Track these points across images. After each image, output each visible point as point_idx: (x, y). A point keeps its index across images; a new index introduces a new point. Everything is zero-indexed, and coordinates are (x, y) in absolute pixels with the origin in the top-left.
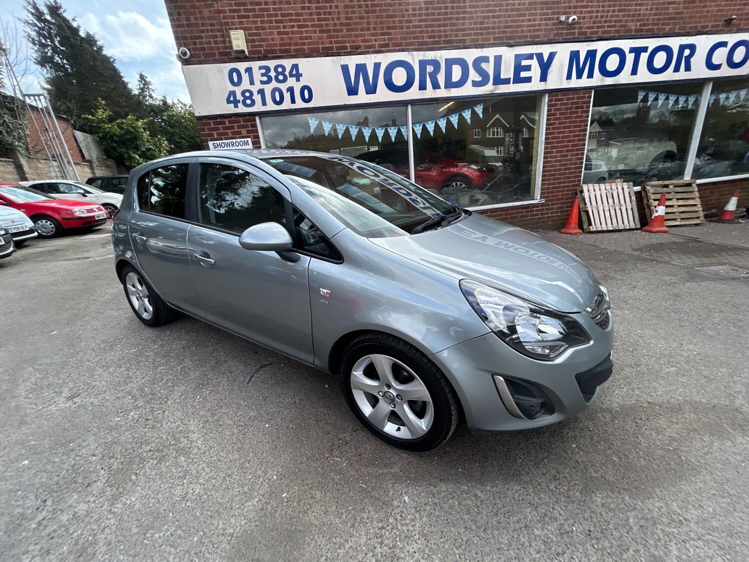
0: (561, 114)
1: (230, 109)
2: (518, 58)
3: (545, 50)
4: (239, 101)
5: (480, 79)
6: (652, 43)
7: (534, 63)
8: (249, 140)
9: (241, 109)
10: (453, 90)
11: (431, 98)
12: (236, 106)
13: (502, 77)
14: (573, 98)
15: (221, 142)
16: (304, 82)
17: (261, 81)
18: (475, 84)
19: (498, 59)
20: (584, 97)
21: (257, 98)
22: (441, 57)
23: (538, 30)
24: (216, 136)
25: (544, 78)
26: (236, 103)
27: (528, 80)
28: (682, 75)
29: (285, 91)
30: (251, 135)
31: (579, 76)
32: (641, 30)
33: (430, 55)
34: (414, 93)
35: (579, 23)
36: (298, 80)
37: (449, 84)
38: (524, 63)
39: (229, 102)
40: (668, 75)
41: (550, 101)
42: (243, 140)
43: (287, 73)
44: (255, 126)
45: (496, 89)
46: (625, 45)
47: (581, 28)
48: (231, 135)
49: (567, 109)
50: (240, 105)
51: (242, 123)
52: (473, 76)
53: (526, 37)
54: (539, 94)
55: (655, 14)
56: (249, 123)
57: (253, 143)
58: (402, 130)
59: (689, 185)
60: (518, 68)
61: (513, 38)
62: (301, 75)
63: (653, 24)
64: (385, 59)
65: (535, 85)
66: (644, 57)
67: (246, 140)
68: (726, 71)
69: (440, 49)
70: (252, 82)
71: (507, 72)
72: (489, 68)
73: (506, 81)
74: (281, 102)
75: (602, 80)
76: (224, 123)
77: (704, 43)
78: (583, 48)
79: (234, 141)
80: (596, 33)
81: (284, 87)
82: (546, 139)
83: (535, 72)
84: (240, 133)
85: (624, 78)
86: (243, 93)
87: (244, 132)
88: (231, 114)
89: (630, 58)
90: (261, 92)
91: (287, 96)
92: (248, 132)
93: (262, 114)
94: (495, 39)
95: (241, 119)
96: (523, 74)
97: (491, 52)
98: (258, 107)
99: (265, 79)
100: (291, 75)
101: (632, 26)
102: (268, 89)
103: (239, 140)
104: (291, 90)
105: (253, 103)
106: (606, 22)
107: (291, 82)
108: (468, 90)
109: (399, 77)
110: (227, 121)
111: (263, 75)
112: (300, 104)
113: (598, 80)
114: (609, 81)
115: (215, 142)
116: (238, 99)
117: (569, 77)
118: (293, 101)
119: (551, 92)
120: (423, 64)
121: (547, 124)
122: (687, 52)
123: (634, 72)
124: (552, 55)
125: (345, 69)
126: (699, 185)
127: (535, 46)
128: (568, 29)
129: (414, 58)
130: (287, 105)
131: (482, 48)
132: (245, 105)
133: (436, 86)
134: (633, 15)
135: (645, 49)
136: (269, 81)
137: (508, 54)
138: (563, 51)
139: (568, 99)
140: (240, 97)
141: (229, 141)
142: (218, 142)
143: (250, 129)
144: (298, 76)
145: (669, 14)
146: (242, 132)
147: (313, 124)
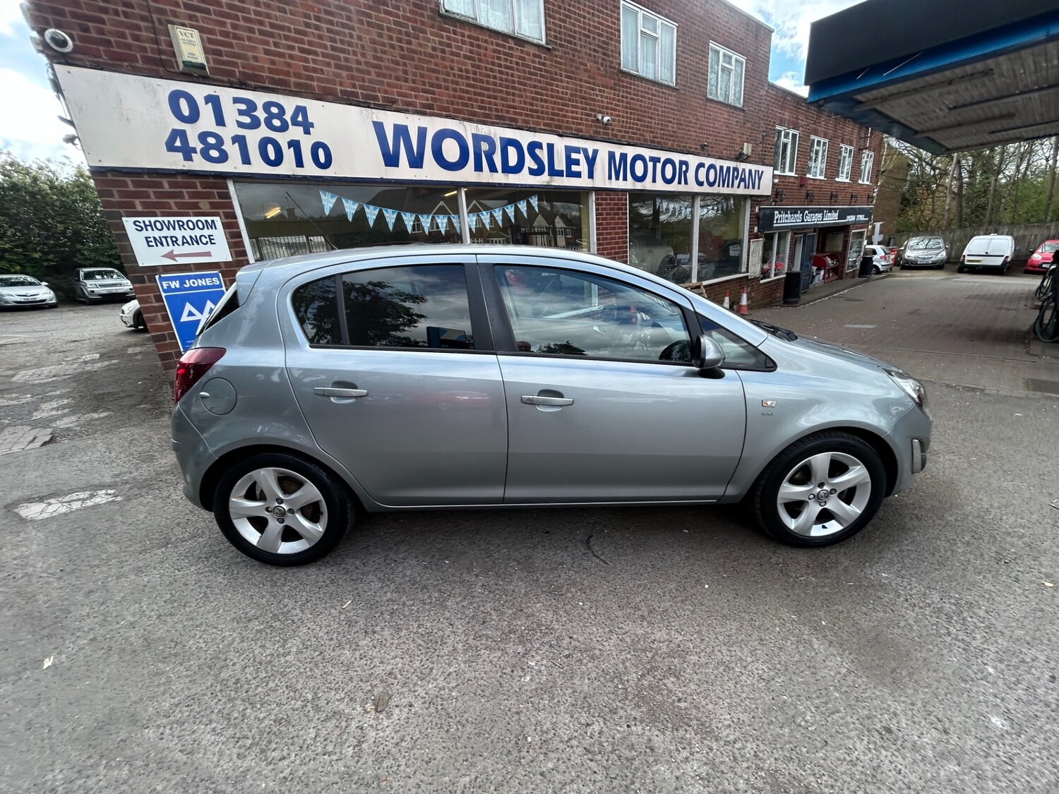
0: (607, 214)
1: (176, 162)
2: (569, 150)
3: (590, 146)
4: (194, 150)
5: (535, 167)
6: (663, 155)
7: (581, 157)
8: (217, 219)
9: (198, 164)
10: (511, 176)
11: (488, 183)
12: (188, 158)
13: (556, 168)
14: (614, 199)
15: (153, 219)
16: (316, 136)
17: (238, 122)
18: (532, 172)
19: (551, 147)
20: (621, 199)
21: (233, 150)
22: (495, 135)
23: (580, 124)
24: (139, 208)
25: (591, 176)
26: (188, 153)
27: (578, 175)
28: (682, 188)
29: (284, 146)
30: (221, 211)
31: (617, 178)
32: (653, 142)
33: (484, 130)
34: (468, 174)
35: (611, 125)
36: (307, 132)
37: (507, 169)
38: (574, 156)
39: (171, 147)
40: (674, 187)
41: (597, 199)
42: (203, 219)
43: (288, 117)
44: (228, 196)
45: (551, 181)
46: (647, 153)
47: (613, 130)
48: (175, 209)
49: (611, 209)
50: (197, 157)
51: (200, 189)
52: (529, 163)
53: (571, 129)
54: (587, 191)
55: (661, 129)
56: (215, 191)
57: (225, 226)
58: (454, 220)
59: (698, 287)
60: (570, 162)
61: (560, 127)
62: (312, 125)
63: (660, 138)
64: (434, 125)
65: (583, 182)
66: (659, 166)
67: (209, 219)
68: (706, 189)
69: (493, 124)
70: (220, 121)
71: (560, 164)
72: (543, 154)
73: (560, 174)
74: (278, 161)
75: (634, 185)
76: (160, 185)
77: (693, 160)
78: (618, 150)
79: (185, 219)
80: (624, 137)
81: (283, 139)
82: (598, 239)
83: (583, 167)
84: (196, 206)
85: (648, 185)
86: (203, 137)
87: (204, 204)
88: (177, 170)
89: (650, 165)
90: (240, 141)
91: (289, 154)
92: (213, 205)
93: (239, 178)
94: (545, 125)
95: (197, 182)
96: (574, 168)
97: (545, 139)
98: (234, 164)
99: (247, 120)
100: (295, 123)
101: (648, 136)
102: (253, 138)
103: (194, 219)
104: (295, 145)
105: (224, 157)
106: (630, 128)
107: (295, 133)
108: (524, 178)
109: (451, 151)
110: (165, 182)
111: (241, 112)
112: (310, 169)
113: (630, 184)
114: (639, 186)
115: (140, 219)
116: (191, 145)
117: (610, 178)
118: (300, 163)
119: (599, 191)
120: (477, 138)
121: (597, 224)
122: (684, 168)
123: (654, 181)
124: (595, 152)
125: (379, 127)
126: (705, 287)
127: (581, 140)
128: (604, 129)
129: (468, 130)
130: (288, 167)
131: (535, 132)
132: (205, 155)
133: (493, 169)
134: (647, 126)
135: (658, 160)
136: (255, 124)
137: (560, 144)
138: (604, 149)
139: (611, 199)
140: (194, 142)
141: (171, 219)
142: (147, 219)
143: (217, 200)
144: (307, 127)
145: (669, 131)
146: (200, 205)
147: (328, 202)
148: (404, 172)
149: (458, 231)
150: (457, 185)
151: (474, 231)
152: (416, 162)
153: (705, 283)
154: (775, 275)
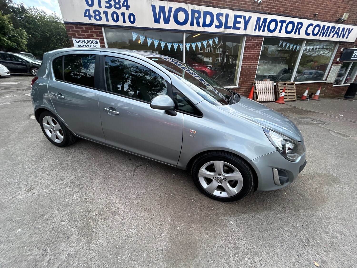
0: (250, 47)
1: (86, 20)
2: (236, 17)
3: (247, 15)
4: (92, 16)
5: (218, 24)
6: (288, 19)
7: (242, 20)
8: (98, 40)
9: (93, 21)
10: (206, 28)
11: (196, 31)
12: (90, 19)
13: (228, 25)
14: (255, 40)
15: (80, 39)
16: (131, 11)
17: (105, 6)
18: (216, 27)
19: (227, 15)
20: (260, 41)
21: (103, 16)
22: (202, 10)
23: (245, 4)
24: (77, 36)
25: (245, 29)
26: (90, 17)
27: (239, 28)
28: (297, 36)
29: (120, 15)
30: (99, 38)
31: (259, 30)
32: (285, 13)
33: (197, 8)
34: (187, 27)
35: (262, 4)
36: (127, 9)
37: (205, 25)
38: (238, 19)
39: (85, 15)
40: (292, 35)
41: (246, 40)
42: (94, 40)
43: (121, 4)
44: (101, 33)
45: (225, 31)
46: (279, 18)
47: (262, 7)
48: (86, 37)
49: (253, 45)
50: (93, 19)
51: (94, 30)
52: (216, 22)
53: (240, 6)
54: (242, 36)
55: (291, 6)
56: (98, 31)
57: (101, 43)
58: (180, 46)
59: (293, 84)
60: (236, 22)
61: (234, 6)
62: (129, 7)
63: (289, 11)
64: (175, 6)
65: (241, 32)
66: (285, 25)
67: (96, 40)
68: (311, 37)
69: (202, 5)
70: (100, 6)
71: (231, 23)
72: (223, 19)
73: (230, 28)
74: (117, 21)
75: (268, 34)
76: (82, 28)
77: (306, 22)
78: (263, 17)
79: (89, 40)
80: (268, 10)
81: (119, 12)
82: (243, 58)
83: (242, 25)
84: (92, 36)
85: (276, 34)
86: (95, 11)
87: (95, 35)
88: (87, 23)
89: (279, 24)
90: (106, 13)
91: (121, 18)
92: (97, 36)
93: (105, 26)
94: (227, 5)
95: (93, 27)
96: (237, 25)
97: (225, 11)
98: (103, 22)
99: (108, 5)
100: (124, 6)
101: (282, 10)
102: (110, 11)
103: (92, 40)
104: (123, 14)
105: (100, 19)
106: (272, 5)
107: (123, 9)
108: (212, 29)
109: (181, 17)
110: (84, 27)
111: (107, 2)
112: (128, 24)
113: (266, 33)
114: (270, 34)
115: (77, 39)
116: (91, 15)
117: (255, 30)
118: (124, 21)
119: (248, 36)
120: (193, 12)
121: (244, 51)
122: (300, 26)
123: (280, 32)
124: (250, 18)
125: (153, 7)
126: (296, 84)
127: (243, 12)
128: (257, 6)
129: (189, 8)
130: (120, 23)
131: (221, 8)
132: (95, 19)
133: (198, 25)
134: (283, 5)
135: (285, 22)
136: (110, 7)
137: (232, 14)
138: (254, 16)
139: (254, 40)
140: (92, 14)
141: (85, 40)
142: (79, 39)
143: (98, 34)
144: (128, 7)
145: (295, 7)
147: (134, 36)
148: (162, 25)
149: (182, 50)
150: (183, 32)
151: (188, 50)
152: (167, 21)
153: (296, 83)
154: (344, 84)
